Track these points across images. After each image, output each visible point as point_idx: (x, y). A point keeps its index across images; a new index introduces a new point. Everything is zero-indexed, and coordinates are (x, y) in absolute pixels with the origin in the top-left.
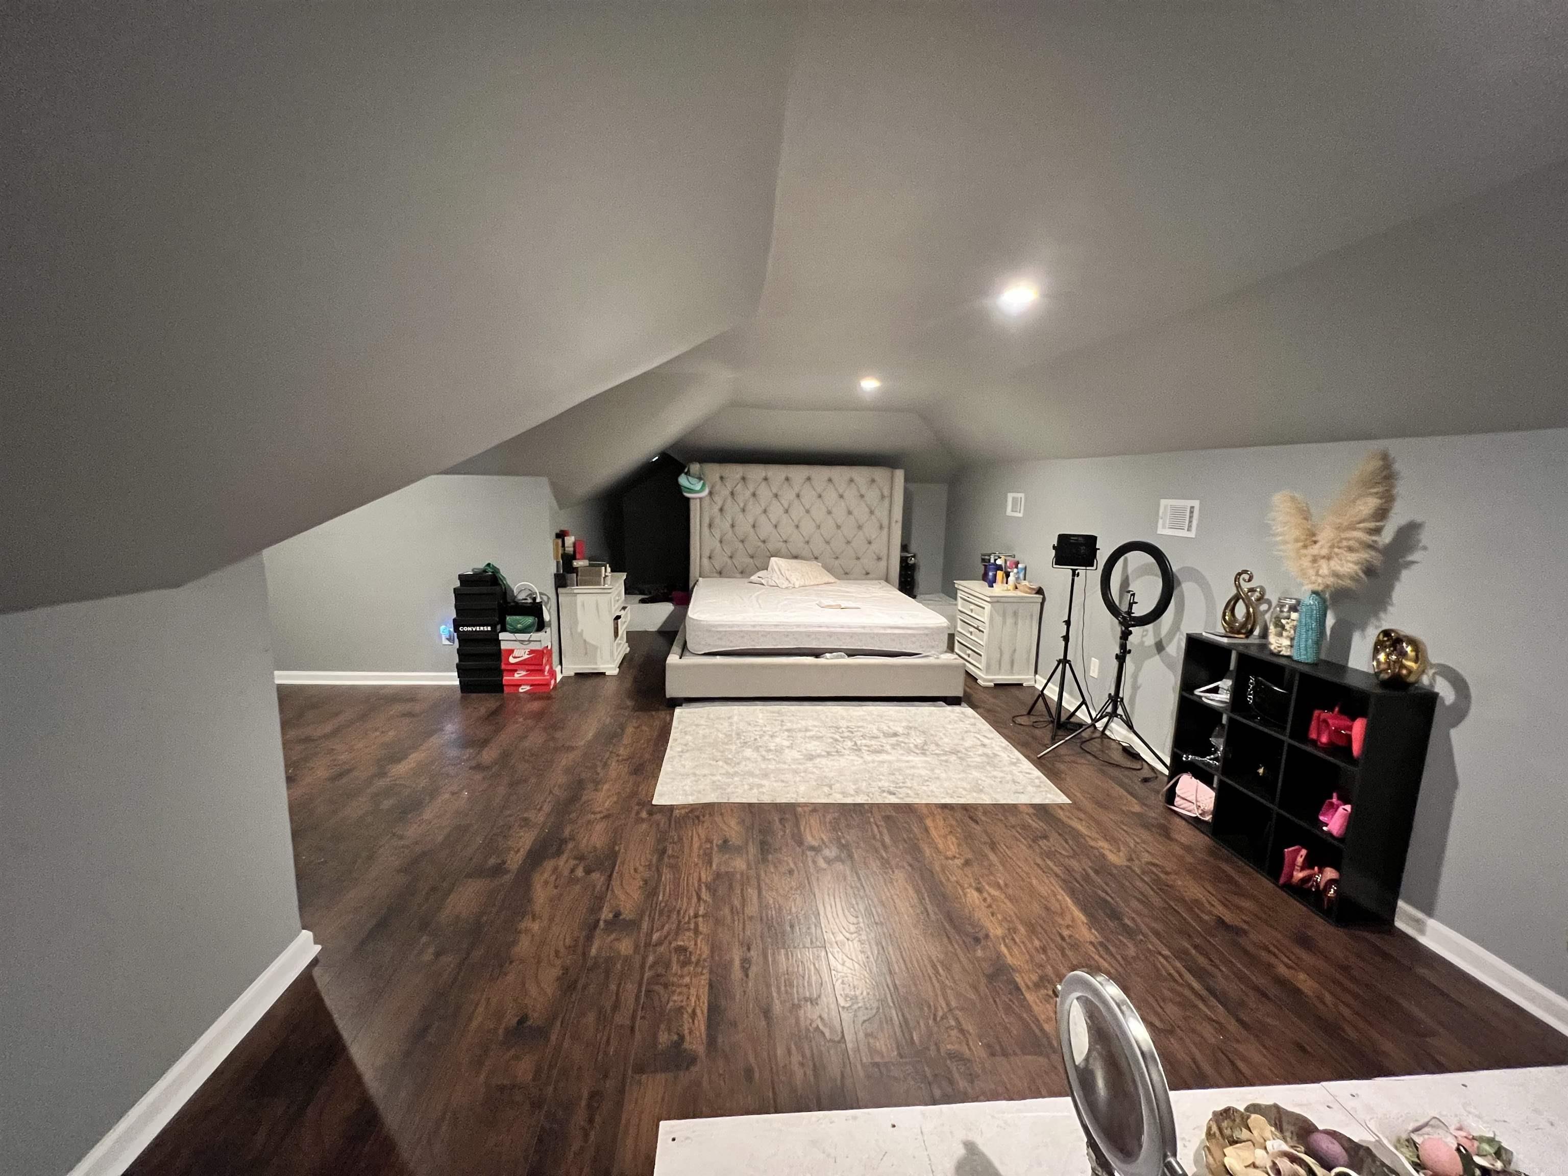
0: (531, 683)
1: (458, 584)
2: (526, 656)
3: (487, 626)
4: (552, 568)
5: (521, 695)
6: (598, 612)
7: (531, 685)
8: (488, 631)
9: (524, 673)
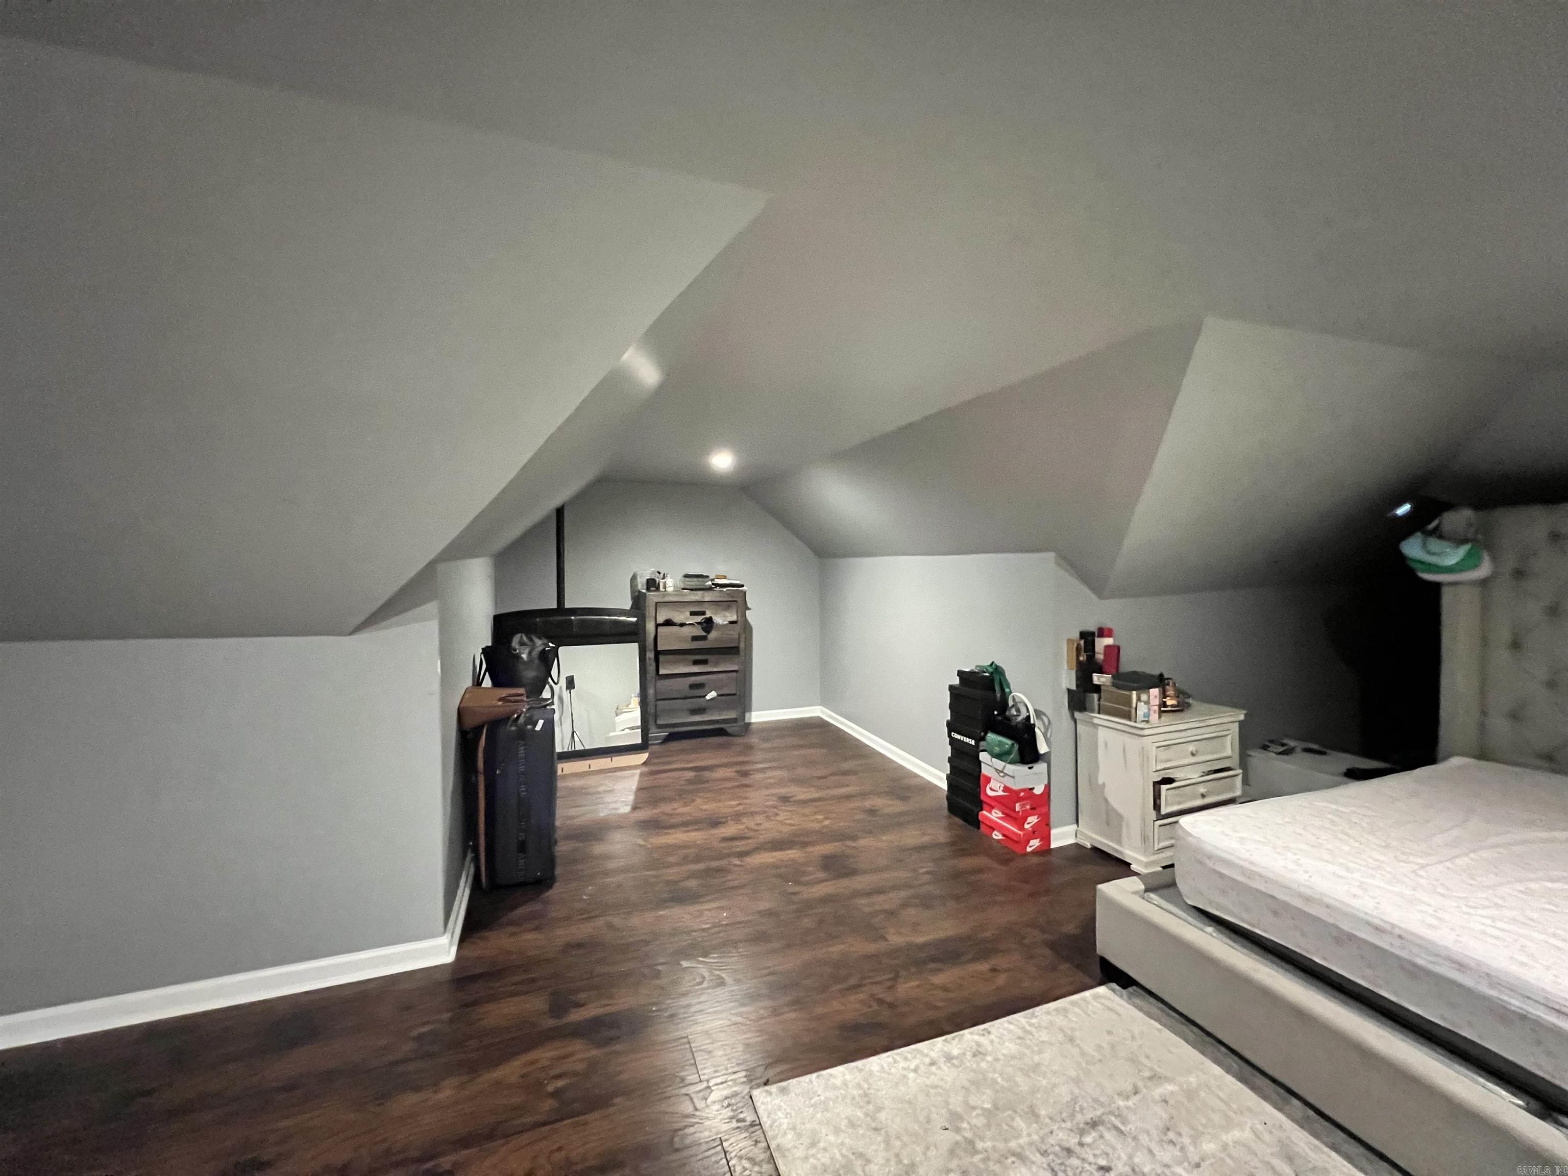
0: (1007, 833)
1: (956, 681)
2: (1001, 793)
3: (972, 739)
4: (1068, 680)
5: (995, 844)
6: (1126, 763)
7: (1004, 835)
8: (971, 745)
9: (1000, 815)
